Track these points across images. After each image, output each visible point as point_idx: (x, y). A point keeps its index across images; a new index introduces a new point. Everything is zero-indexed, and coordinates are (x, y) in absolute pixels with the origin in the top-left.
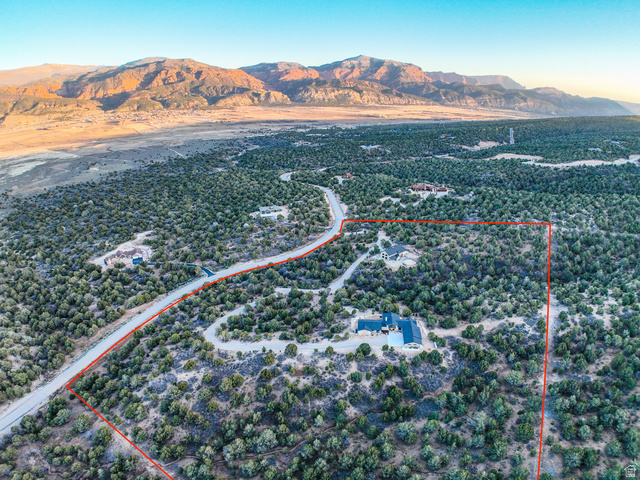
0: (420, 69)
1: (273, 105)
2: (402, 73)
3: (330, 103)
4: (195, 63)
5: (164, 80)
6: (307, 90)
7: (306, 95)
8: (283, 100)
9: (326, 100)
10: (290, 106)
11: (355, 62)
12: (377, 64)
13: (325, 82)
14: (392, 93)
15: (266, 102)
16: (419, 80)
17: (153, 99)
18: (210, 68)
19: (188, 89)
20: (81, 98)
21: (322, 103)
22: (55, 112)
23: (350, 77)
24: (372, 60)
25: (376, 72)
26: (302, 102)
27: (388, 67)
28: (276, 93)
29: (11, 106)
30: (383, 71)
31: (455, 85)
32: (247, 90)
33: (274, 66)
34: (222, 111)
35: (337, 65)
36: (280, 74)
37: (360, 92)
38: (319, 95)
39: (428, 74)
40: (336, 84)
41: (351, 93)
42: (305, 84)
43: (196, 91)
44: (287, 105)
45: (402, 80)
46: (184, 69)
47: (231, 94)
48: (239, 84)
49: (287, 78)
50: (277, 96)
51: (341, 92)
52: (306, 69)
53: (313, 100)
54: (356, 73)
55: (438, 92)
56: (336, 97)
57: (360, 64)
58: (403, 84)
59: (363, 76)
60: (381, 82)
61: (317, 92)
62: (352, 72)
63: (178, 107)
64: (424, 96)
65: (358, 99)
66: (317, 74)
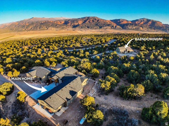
0: (161, 23)
1: (117, 29)
2: (156, 23)
3: (133, 30)
4: (97, 18)
5: (89, 22)
6: (127, 26)
8: (120, 28)
9: (132, 29)
10: (121, 30)
11: (142, 20)
12: (148, 21)
13: (133, 24)
14: (152, 28)
15: (115, 28)
16: (161, 26)
17: (85, 26)
18: (101, 19)
19: (95, 24)
20: (68, 25)
22: (61, 27)
23: (140, 24)
24: (147, 19)
25: (148, 23)
26: (125, 29)
27: (152, 22)
29: (50, 25)
30: (150, 23)
32: (110, 25)
33: (119, 20)
34: (102, 30)
35: (137, 20)
36: (120, 22)
37: (143, 27)
39: (164, 24)
40: (136, 25)
41: (140, 27)
42: (127, 25)
43: (97, 25)
46: (94, 19)
47: (106, 26)
48: (109, 23)
49: (122, 23)
50: (118, 27)
51: (137, 27)
52: (128, 21)
53: (128, 28)
54: (142, 23)
55: (166, 29)
56: (135, 28)
57: (143, 20)
58: (156, 26)
59: (144, 23)
60: (150, 25)
61: (130, 26)
62: (141, 22)
63: (91, 28)
64: (162, 30)
65: (142, 29)
66: (130, 22)
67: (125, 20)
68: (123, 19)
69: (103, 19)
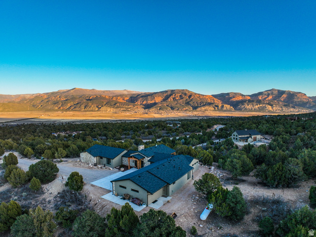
0: (305, 95)
1: (225, 111)
2: (295, 97)
3: (255, 110)
4: (189, 91)
5: (174, 98)
6: (243, 104)
7: (242, 107)
8: (230, 109)
9: (253, 109)
10: (233, 111)
11: (269, 92)
12: (281, 93)
13: (253, 101)
14: (289, 106)
15: (222, 109)
16: (305, 100)
17: (167, 106)
18: (196, 94)
19: (184, 103)
20: (136, 103)
21: (251, 110)
22: (123, 108)
23: (267, 99)
24: (279, 91)
25: (281, 96)
26: (240, 110)
27: (288, 94)
28: (226, 105)
29: (105, 103)
30: (285, 96)
32: (213, 104)
33: (228, 94)
34: (198, 112)
35: (261, 93)
36: (231, 98)
37: (272, 105)
38: (249, 107)
39: (310, 97)
40: (259, 102)
41: (267, 106)
42: (242, 102)
43: (188, 103)
44: (232, 111)
45: (295, 100)
46: (183, 93)
47: (204, 105)
48: (209, 101)
49: (234, 99)
50: (227, 106)
51: (261, 105)
52: (244, 96)
53: (246, 109)
54: (270, 97)
56: (258, 108)
57: (272, 93)
58: (296, 102)
59: (274, 99)
60: (284, 101)
61: (248, 105)
62: (268, 97)
63: (178, 110)
64: (308, 108)
65: (271, 109)
66: (249, 98)
67: (238, 93)
68: (235, 93)
69: (199, 94)
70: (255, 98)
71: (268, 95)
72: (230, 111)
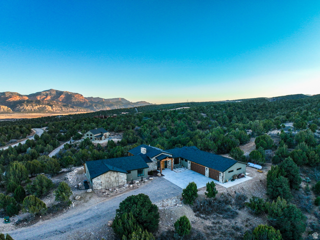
0: (82, 96)
1: (2, 113)
2: (73, 98)
3: (35, 111)
6: (22, 105)
7: (21, 108)
8: (8, 110)
9: (33, 110)
10: (12, 113)
11: (48, 92)
12: (59, 93)
13: (32, 102)
14: (68, 106)
16: (82, 100)
21: (30, 111)
23: (46, 99)
24: (57, 91)
25: (59, 97)
26: (19, 111)
27: (66, 95)
28: (3, 107)
30: (63, 96)
31: (100, 102)
33: (4, 94)
35: (38, 94)
36: (7, 98)
37: (51, 106)
38: (29, 108)
39: (86, 98)
40: (38, 102)
41: (46, 106)
42: (21, 102)
44: (10, 113)
45: (73, 100)
49: (11, 100)
51: (41, 106)
52: (22, 96)
53: (25, 110)
54: (49, 98)
55: (92, 105)
56: (38, 108)
57: (51, 93)
58: (74, 102)
59: (53, 99)
60: (62, 101)
61: (27, 106)
62: (47, 97)
64: (85, 107)
65: (50, 109)
66: (27, 98)
67: (15, 93)
68: (11, 93)
70: (33, 99)
71: (47, 95)
72: (7, 113)
